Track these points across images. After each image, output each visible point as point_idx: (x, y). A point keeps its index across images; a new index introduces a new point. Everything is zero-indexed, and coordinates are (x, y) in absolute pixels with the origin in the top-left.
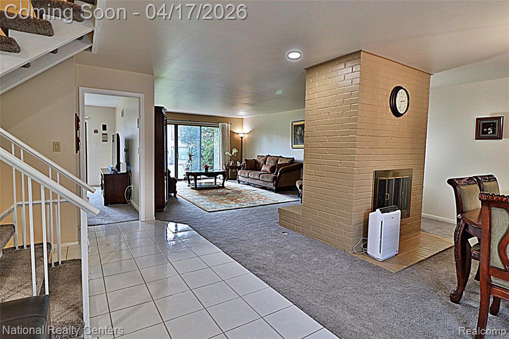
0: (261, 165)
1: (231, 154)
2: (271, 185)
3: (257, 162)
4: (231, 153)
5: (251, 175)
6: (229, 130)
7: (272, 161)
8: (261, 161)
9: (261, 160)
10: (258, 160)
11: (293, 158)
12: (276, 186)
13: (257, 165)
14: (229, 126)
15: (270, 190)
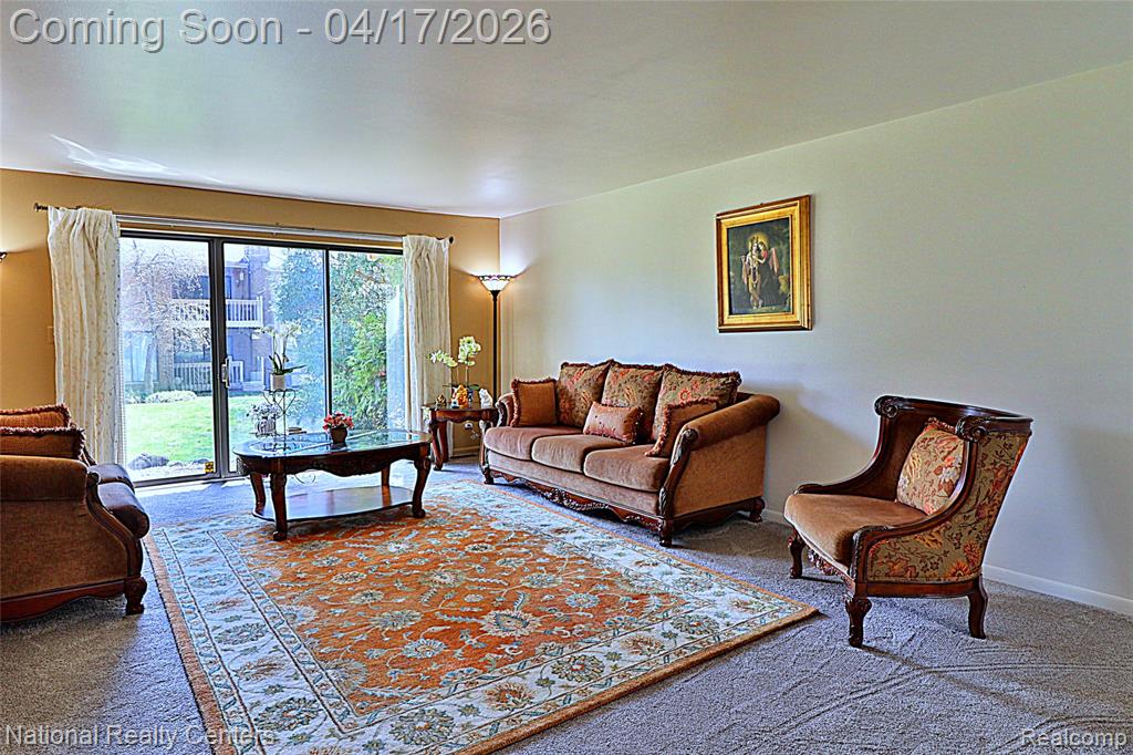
0: (579, 405)
1: (456, 359)
2: (646, 506)
3: (564, 391)
4: (455, 357)
5: (542, 450)
6: (446, 262)
7: (631, 388)
8: (579, 388)
9: (578, 383)
10: (565, 382)
11: (736, 375)
12: (668, 509)
13: (564, 404)
14: (445, 249)
15: (635, 522)
